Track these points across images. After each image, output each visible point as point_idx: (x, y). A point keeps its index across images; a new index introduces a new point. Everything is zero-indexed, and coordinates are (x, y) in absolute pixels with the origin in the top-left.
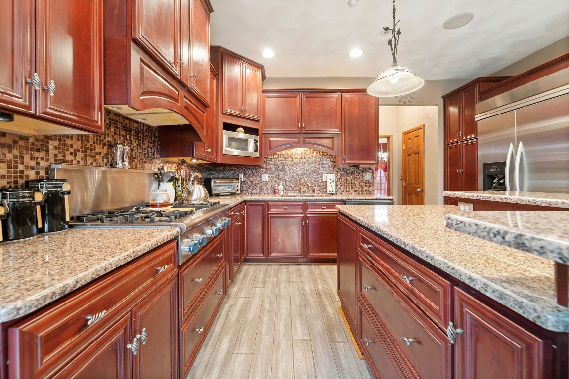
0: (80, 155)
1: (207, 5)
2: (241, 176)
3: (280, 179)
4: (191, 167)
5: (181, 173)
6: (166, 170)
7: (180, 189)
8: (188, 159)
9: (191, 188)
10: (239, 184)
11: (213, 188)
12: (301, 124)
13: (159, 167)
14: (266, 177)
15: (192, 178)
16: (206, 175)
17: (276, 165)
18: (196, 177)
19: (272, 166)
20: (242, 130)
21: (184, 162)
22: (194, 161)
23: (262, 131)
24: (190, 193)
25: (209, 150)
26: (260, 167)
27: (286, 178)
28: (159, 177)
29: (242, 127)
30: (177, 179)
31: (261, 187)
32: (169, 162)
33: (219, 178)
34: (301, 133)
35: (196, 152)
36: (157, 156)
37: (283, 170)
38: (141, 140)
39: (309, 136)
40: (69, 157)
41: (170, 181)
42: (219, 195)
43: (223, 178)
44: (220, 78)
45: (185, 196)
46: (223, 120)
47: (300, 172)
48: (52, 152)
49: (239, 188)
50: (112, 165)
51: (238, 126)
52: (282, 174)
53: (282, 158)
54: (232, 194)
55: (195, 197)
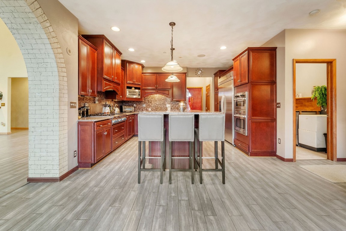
0: (89, 101)
1: (119, 53)
2: (135, 105)
3: (150, 106)
4: (115, 102)
5: (112, 104)
6: (107, 103)
7: (111, 109)
8: (114, 100)
9: (115, 109)
10: (133, 108)
11: (123, 109)
12: (156, 86)
13: (105, 102)
14: (144, 106)
15: (116, 106)
16: (121, 104)
17: (148, 101)
18: (116, 105)
19: (147, 101)
20: (134, 88)
21: (112, 101)
22: (116, 100)
23: (142, 88)
24: (114, 110)
25: (121, 97)
26: (142, 102)
27: (152, 106)
28: (105, 106)
29: (134, 87)
30: (111, 106)
31: (142, 109)
32: (108, 101)
33: (126, 106)
34: (156, 89)
35: (117, 98)
36: (105, 99)
37: (151, 102)
38: (101, 95)
39: (160, 90)
40: (87, 101)
41: (108, 107)
42: (125, 112)
43: (128, 106)
44: (125, 71)
45: (113, 111)
46: (126, 85)
47: (158, 103)
48: (85, 100)
49: (134, 110)
50: (95, 103)
51: (132, 87)
52: (150, 104)
53: (150, 98)
54: (131, 112)
55: (116, 111)
